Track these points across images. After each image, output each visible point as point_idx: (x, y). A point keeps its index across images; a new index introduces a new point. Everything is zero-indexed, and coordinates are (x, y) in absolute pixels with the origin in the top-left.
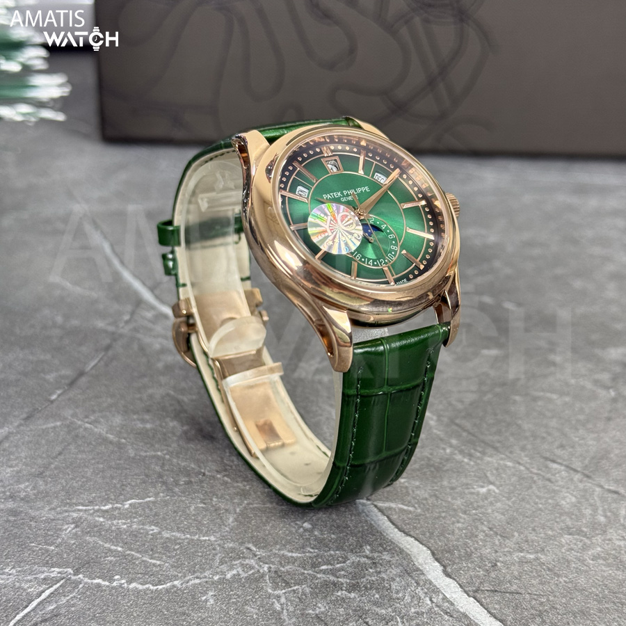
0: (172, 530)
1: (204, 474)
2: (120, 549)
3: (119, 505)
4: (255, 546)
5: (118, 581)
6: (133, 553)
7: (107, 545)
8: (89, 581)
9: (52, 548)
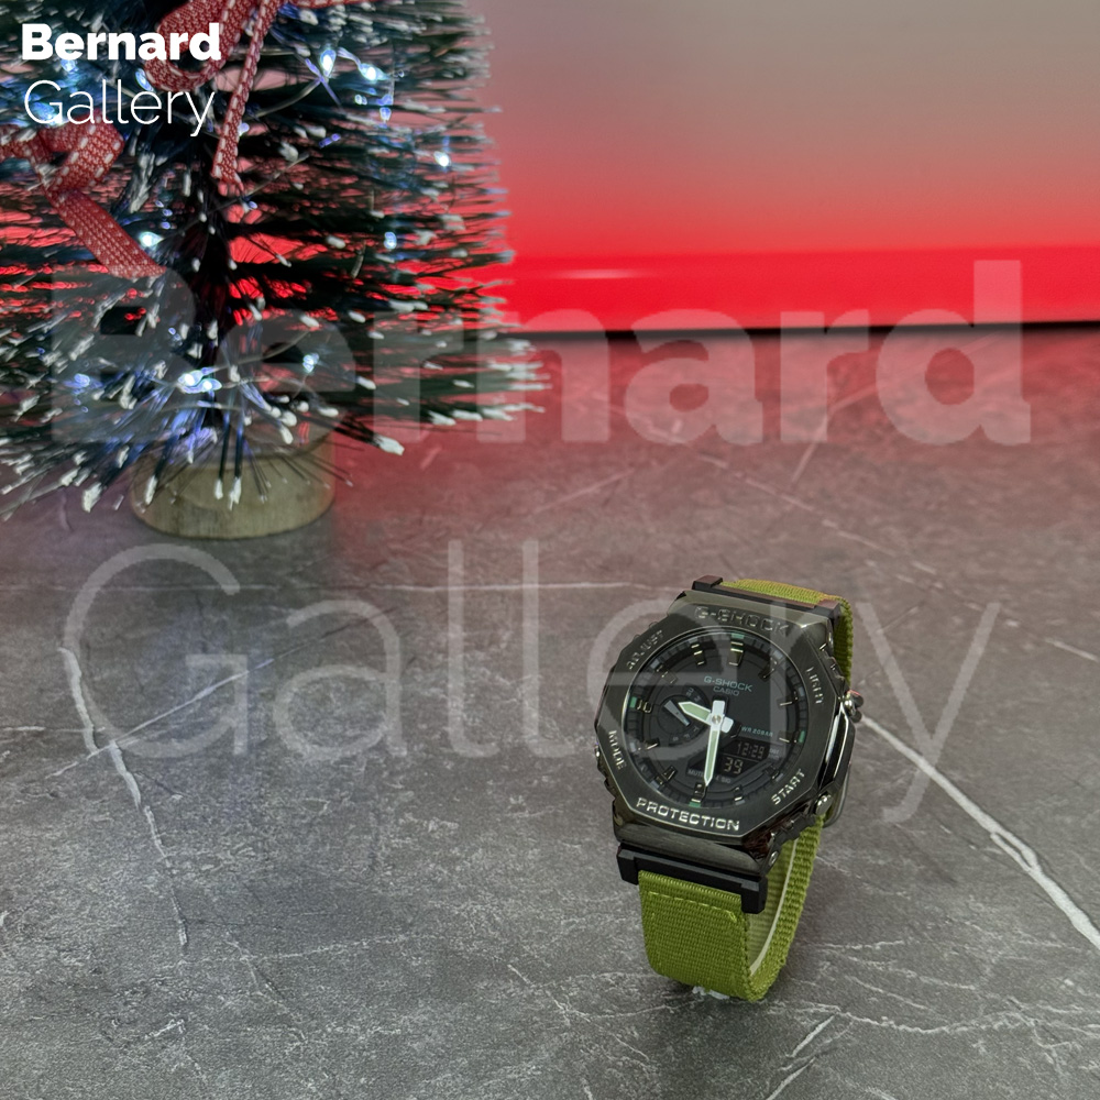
0: (928, 975)
1: (951, 920)
2: (881, 991)
3: (869, 946)
4: (1018, 999)
5: (886, 1022)
6: (895, 995)
7: (867, 986)
8: (859, 1019)
9: (814, 984)
